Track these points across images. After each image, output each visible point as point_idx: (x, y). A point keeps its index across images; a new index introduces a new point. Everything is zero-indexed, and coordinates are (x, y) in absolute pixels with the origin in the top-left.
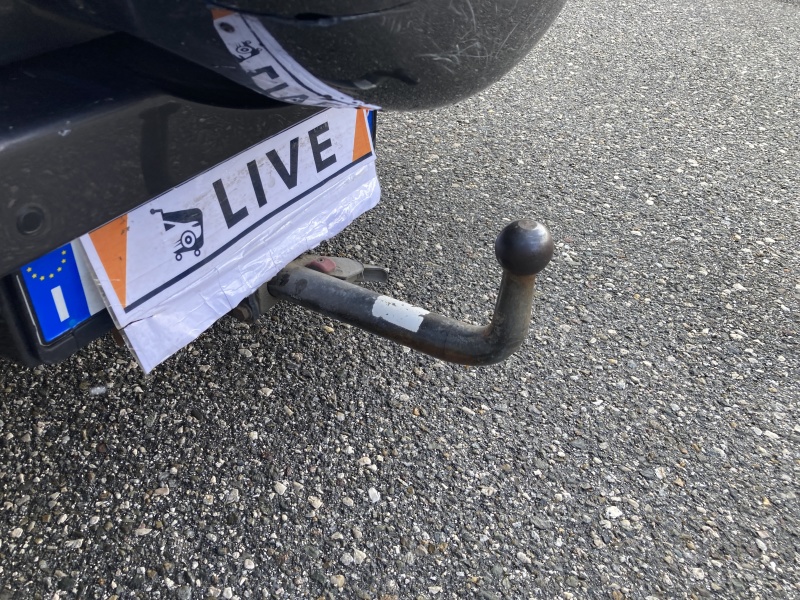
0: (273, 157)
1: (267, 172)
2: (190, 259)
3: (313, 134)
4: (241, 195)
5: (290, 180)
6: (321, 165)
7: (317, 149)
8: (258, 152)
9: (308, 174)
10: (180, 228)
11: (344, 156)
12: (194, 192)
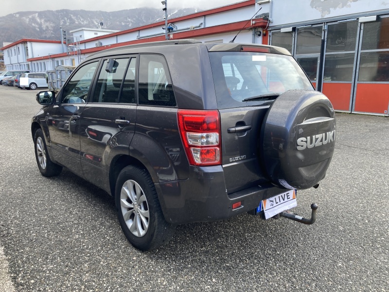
0: (282, 196)
1: (281, 198)
2: (272, 207)
3: (287, 194)
4: (278, 201)
5: (284, 200)
6: (288, 198)
7: (287, 196)
8: (280, 195)
9: (286, 199)
10: (271, 202)
11: (291, 198)
12: (272, 199)
